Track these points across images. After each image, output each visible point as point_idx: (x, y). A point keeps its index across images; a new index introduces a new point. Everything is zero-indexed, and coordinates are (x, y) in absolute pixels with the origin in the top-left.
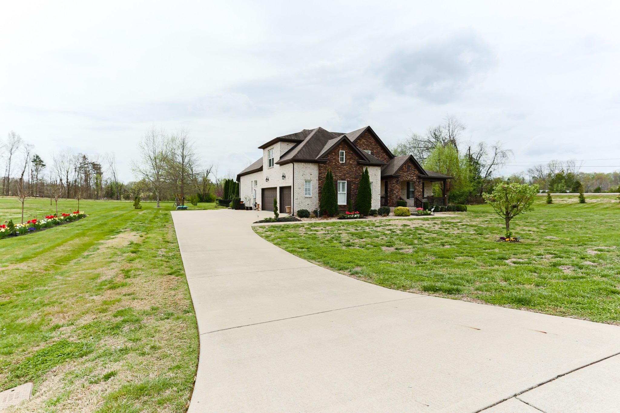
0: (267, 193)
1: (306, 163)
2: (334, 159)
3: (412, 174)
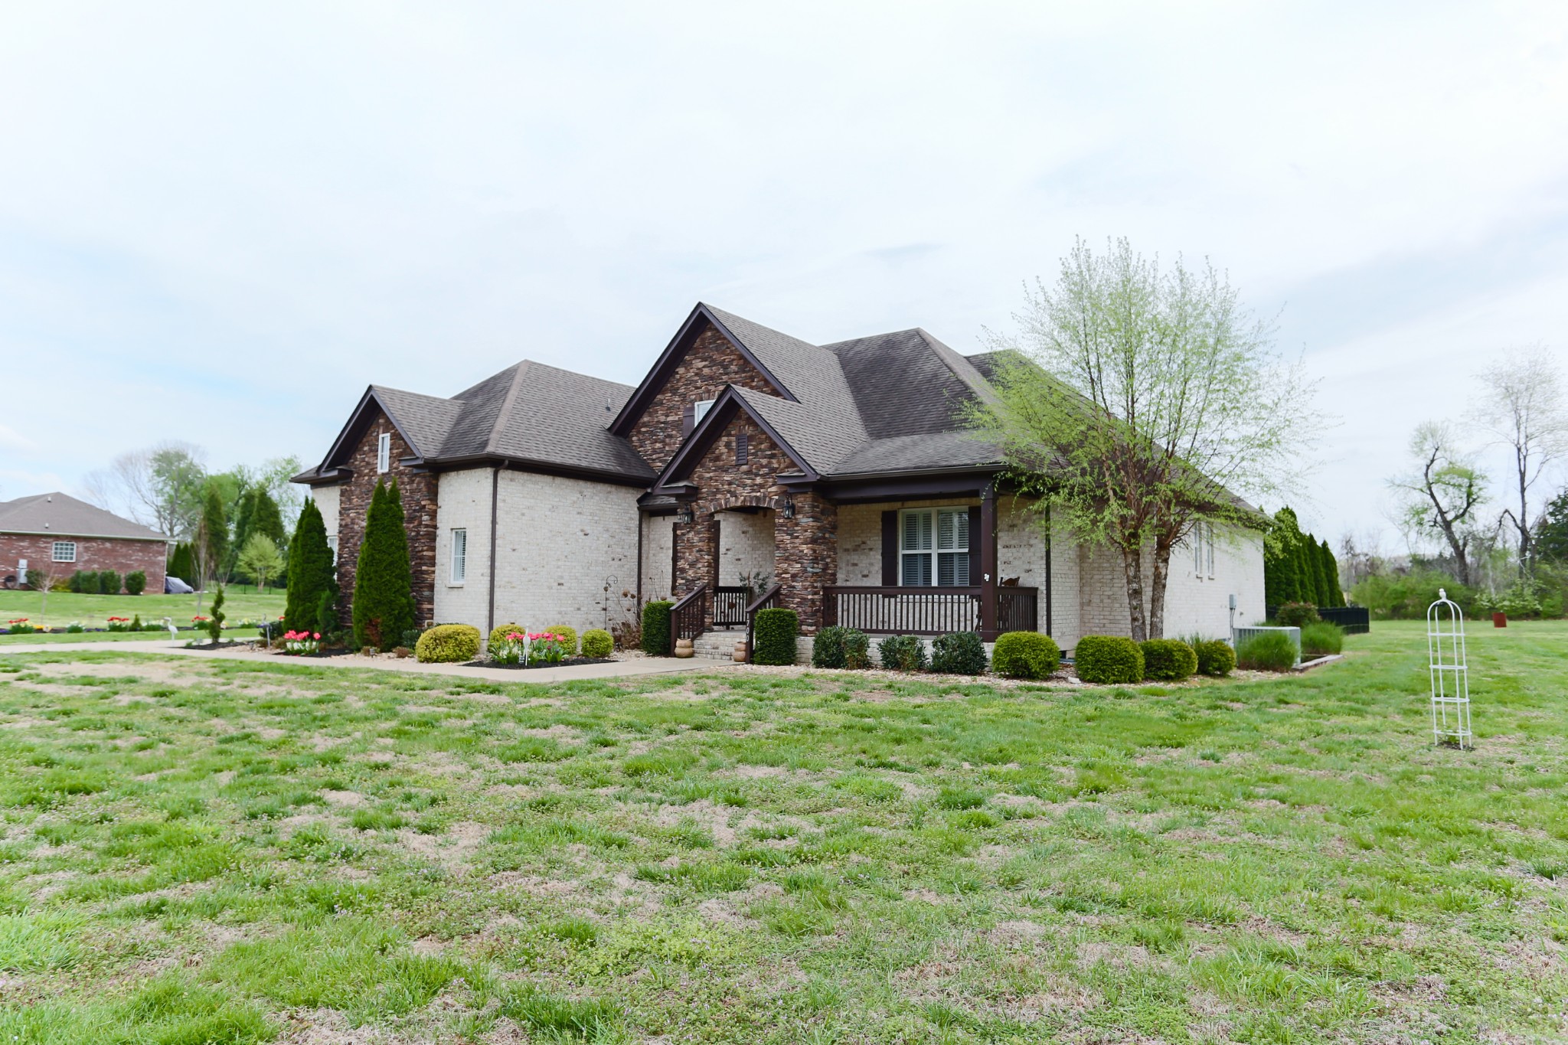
2: (368, 465)
3: (757, 475)
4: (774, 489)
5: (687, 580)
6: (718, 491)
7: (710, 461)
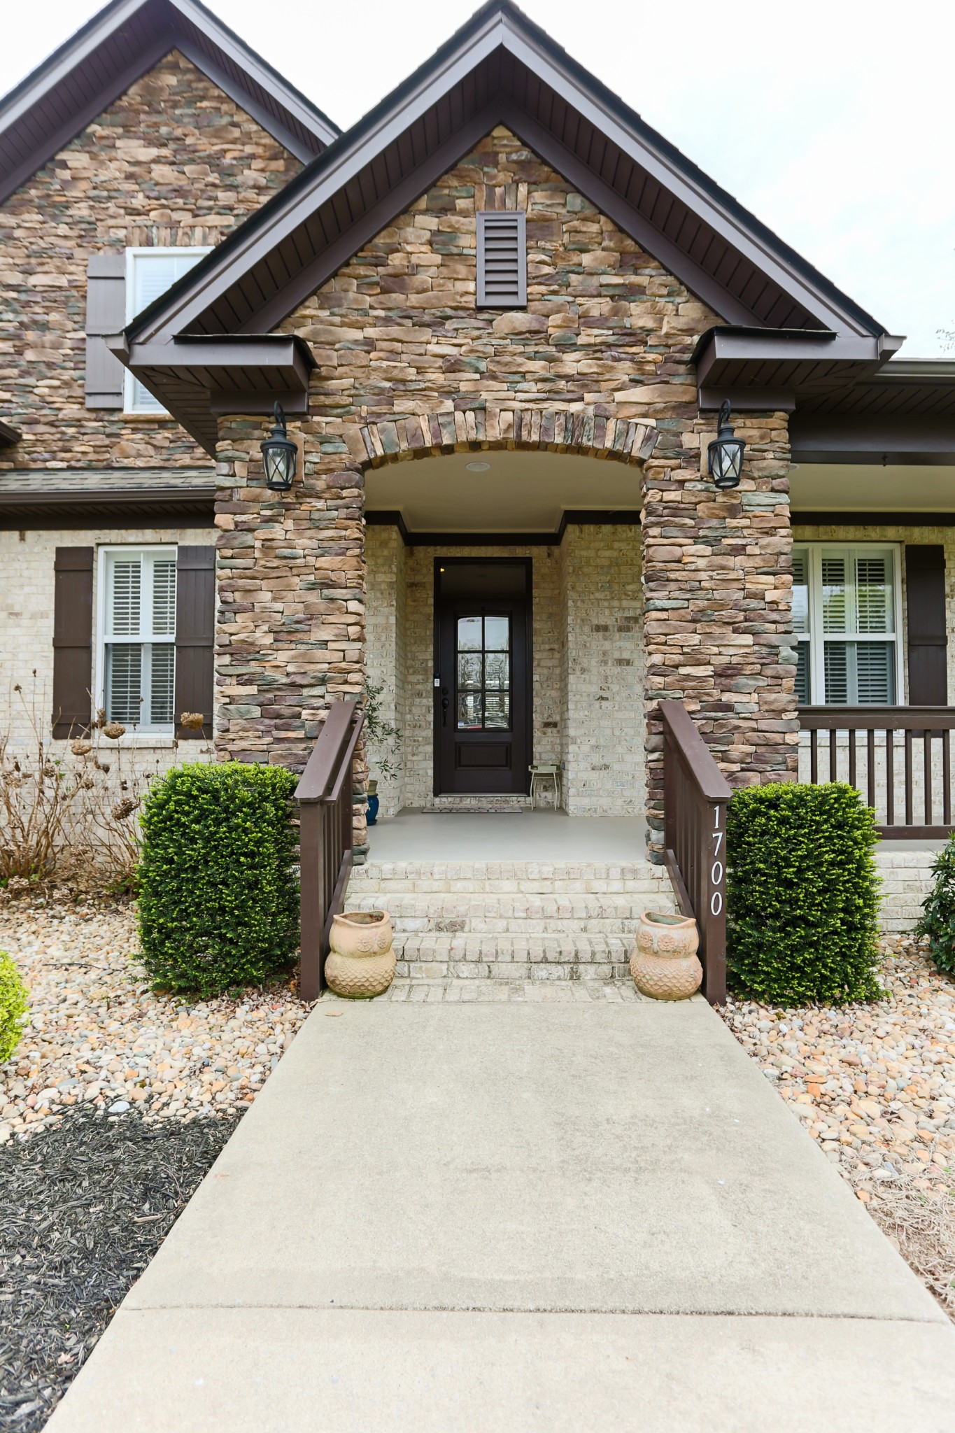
3: (565, 346)
4: (639, 394)
5: (267, 686)
6: (401, 387)
7: (365, 285)
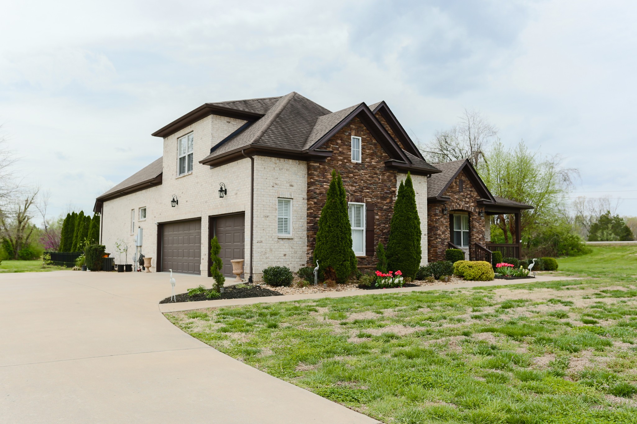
0: (169, 233)
1: (282, 160)
2: (341, 153)
